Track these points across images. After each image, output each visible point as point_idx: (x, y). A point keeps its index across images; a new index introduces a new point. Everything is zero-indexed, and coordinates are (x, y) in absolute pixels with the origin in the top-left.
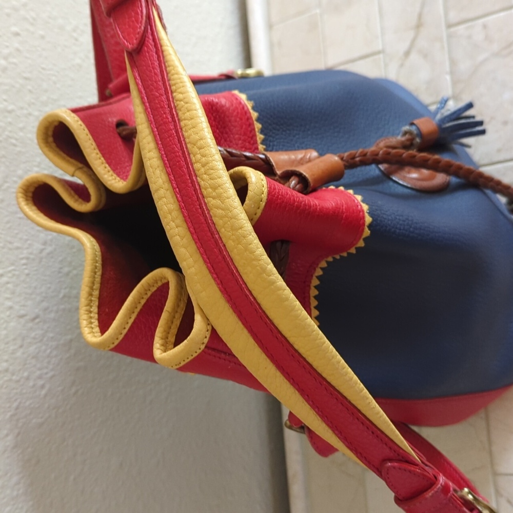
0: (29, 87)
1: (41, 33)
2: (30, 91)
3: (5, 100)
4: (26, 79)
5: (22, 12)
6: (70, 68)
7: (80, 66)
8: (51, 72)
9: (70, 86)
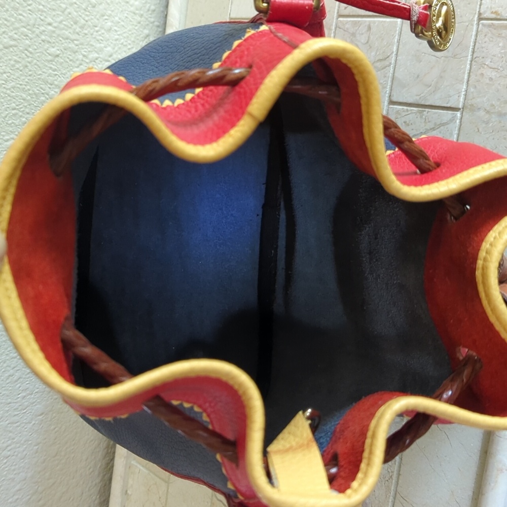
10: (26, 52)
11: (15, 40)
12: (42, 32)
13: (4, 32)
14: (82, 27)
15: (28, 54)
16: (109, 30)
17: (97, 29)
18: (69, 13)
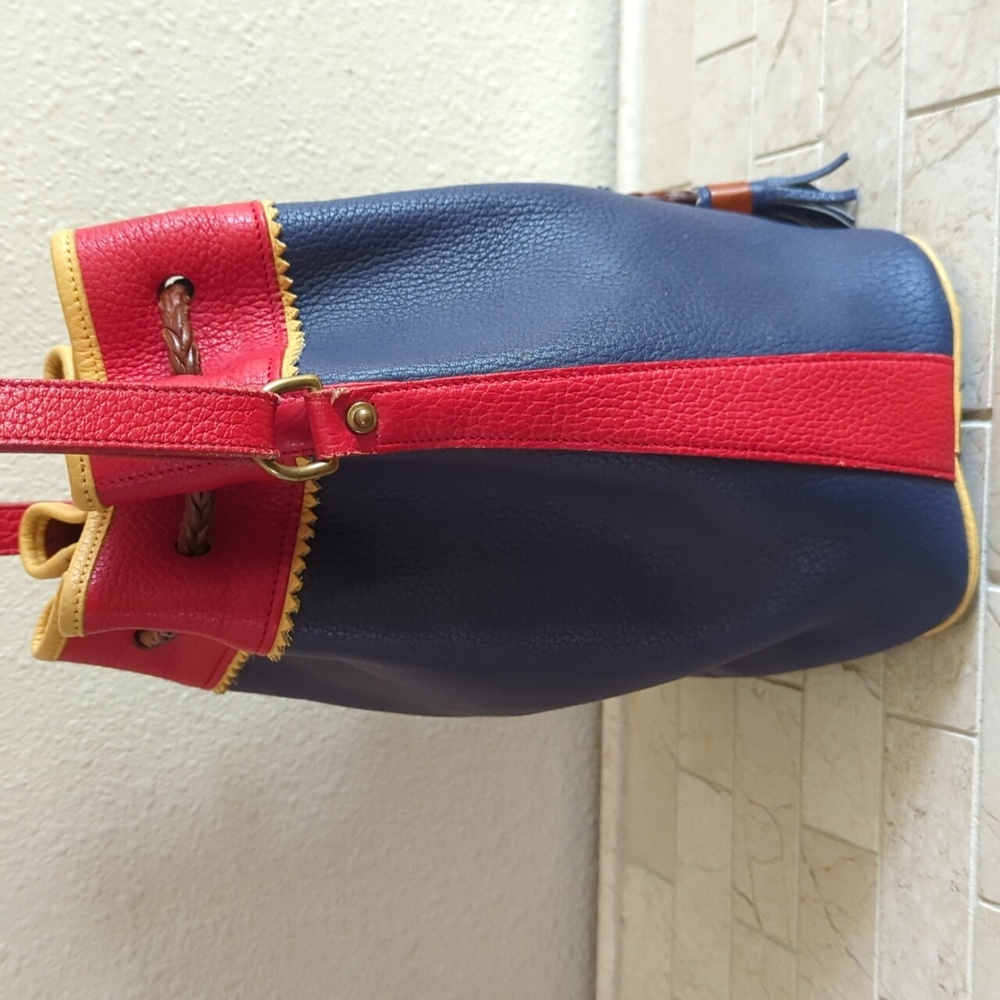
0: (154, 132)
1: (184, 43)
2: (155, 138)
3: (109, 156)
4: (148, 119)
5: (151, 16)
6: (233, 92)
7: (253, 87)
8: (197, 103)
9: (230, 121)
10: (390, 175)
11: (369, 157)
12: (414, 141)
13: (352, 148)
14: (480, 127)
16: (527, 127)
17: (505, 127)
18: (456, 108)
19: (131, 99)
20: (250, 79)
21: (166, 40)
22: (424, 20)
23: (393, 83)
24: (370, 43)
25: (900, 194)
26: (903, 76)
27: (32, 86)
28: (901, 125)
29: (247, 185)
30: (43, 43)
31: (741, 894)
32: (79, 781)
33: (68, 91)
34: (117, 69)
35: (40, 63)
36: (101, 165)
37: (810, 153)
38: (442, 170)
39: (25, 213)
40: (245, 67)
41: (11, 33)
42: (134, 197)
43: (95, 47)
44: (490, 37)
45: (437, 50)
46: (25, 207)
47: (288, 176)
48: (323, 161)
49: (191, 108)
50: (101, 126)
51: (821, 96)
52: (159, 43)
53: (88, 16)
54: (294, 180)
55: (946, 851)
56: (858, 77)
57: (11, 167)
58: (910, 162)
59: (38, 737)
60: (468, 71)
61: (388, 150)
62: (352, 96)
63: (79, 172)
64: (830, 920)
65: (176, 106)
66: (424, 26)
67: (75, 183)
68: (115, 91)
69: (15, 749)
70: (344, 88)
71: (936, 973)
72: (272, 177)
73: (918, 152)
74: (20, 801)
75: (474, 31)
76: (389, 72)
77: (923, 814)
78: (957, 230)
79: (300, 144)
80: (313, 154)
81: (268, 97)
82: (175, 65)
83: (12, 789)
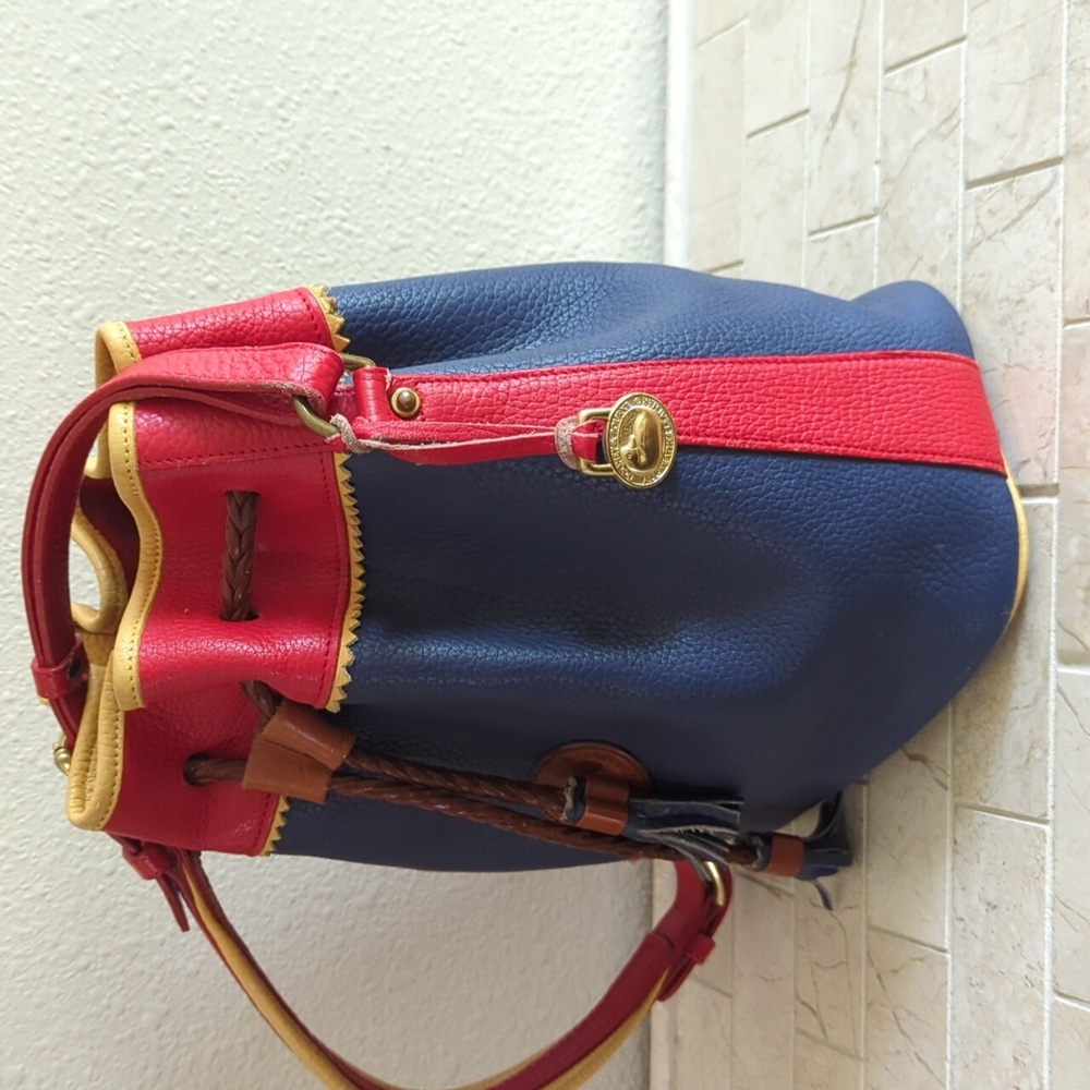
0: (183, 209)
1: (217, 118)
2: (186, 216)
3: (137, 234)
4: (178, 196)
5: (181, 90)
6: (267, 168)
7: (288, 164)
8: (229, 180)
9: (263, 199)
10: (428, 254)
11: (408, 236)
12: (453, 220)
13: (389, 227)
14: (521, 205)
15: (432, 257)
16: (570, 205)
17: (548, 205)
18: (497, 186)
19: (161, 175)
20: (284, 155)
21: (198, 115)
22: (464, 95)
23: (431, 160)
24: (407, 118)
25: (959, 267)
26: (961, 148)
27: (58, 162)
28: (960, 197)
29: (281, 265)
30: (71, 119)
31: (804, 1003)
32: (102, 891)
33: (96, 168)
34: (147, 145)
35: (67, 139)
36: (129, 243)
37: (866, 227)
38: (483, 250)
39: (49, 294)
40: (279, 143)
41: (37, 108)
42: (163, 277)
43: (124, 122)
44: (532, 113)
45: (478, 125)
46: (50, 287)
47: (323, 256)
48: (360, 240)
49: (223, 185)
50: (130, 204)
51: (877, 169)
52: (190, 118)
53: (117, 91)
54: (330, 259)
55: (1019, 945)
56: (915, 149)
57: (36, 246)
58: (970, 234)
59: (59, 844)
60: (509, 147)
61: (426, 228)
62: (390, 173)
63: (107, 251)
64: (898, 1025)
65: (207, 183)
66: (463, 101)
67: (102, 262)
68: (143, 169)
69: (35, 857)
70: (381, 164)
71: (1010, 1075)
72: (307, 257)
73: (978, 224)
74: (39, 912)
75: (514, 107)
76: (427, 148)
77: (995, 907)
78: (1019, 302)
79: (336, 222)
80: (349, 233)
81: (302, 174)
82: (207, 141)
83: (30, 899)
